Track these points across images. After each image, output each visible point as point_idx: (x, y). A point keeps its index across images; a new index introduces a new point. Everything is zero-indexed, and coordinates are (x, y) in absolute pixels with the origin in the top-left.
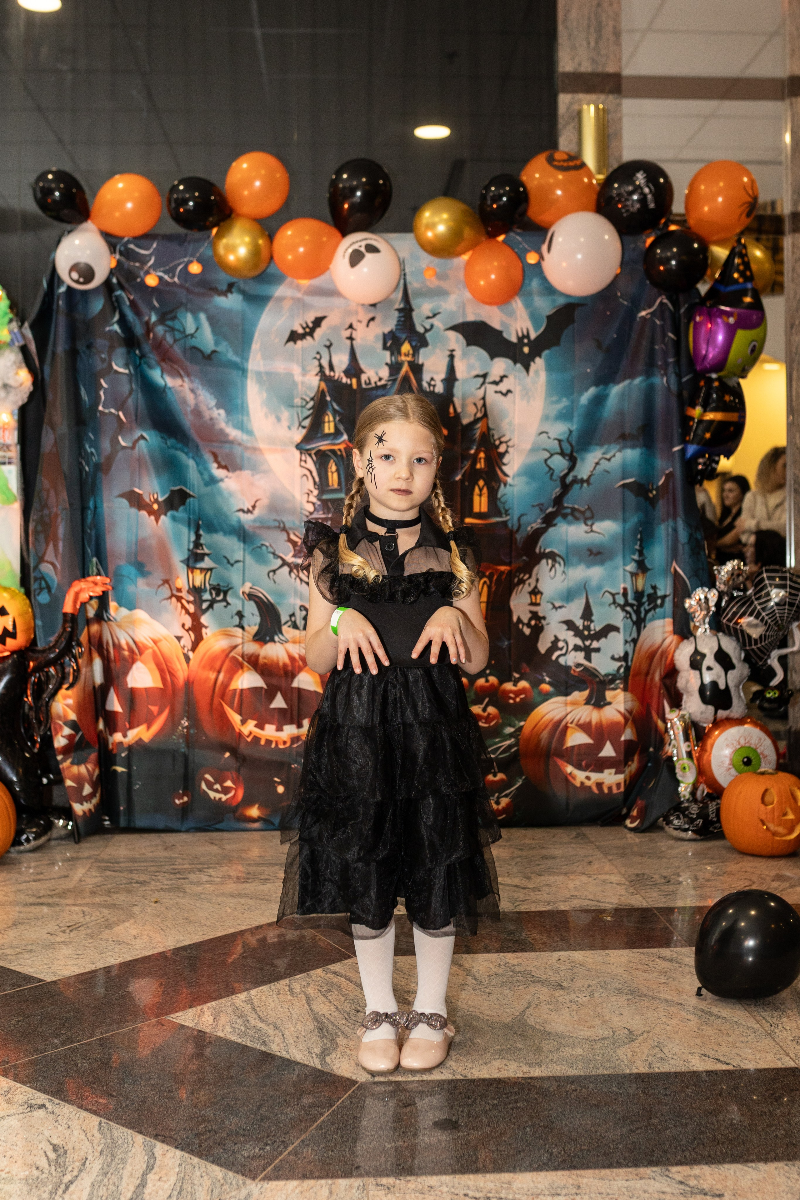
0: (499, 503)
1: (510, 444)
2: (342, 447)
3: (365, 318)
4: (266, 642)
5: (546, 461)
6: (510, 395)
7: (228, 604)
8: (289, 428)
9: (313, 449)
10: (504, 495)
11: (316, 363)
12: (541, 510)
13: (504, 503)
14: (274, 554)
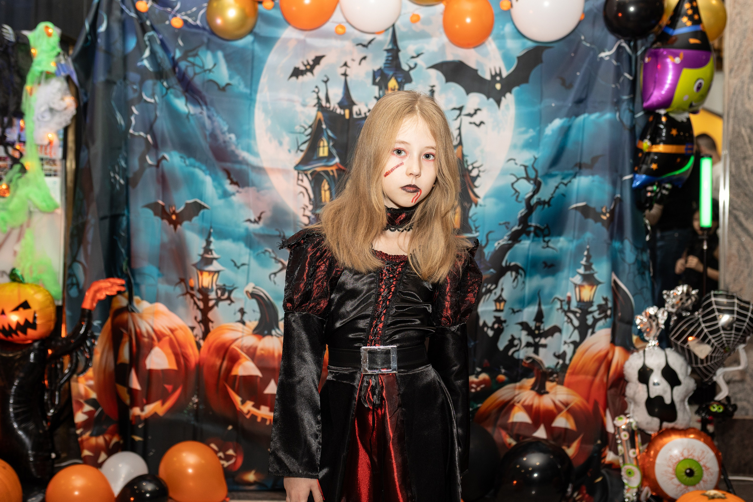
0: (470, 222)
1: (481, 169)
2: (334, 168)
3: (358, 58)
4: (264, 336)
5: (513, 184)
6: (482, 125)
7: (232, 302)
8: (289, 151)
9: (309, 170)
10: (475, 214)
11: (315, 95)
12: (507, 228)
13: (474, 221)
14: (275, 259)
